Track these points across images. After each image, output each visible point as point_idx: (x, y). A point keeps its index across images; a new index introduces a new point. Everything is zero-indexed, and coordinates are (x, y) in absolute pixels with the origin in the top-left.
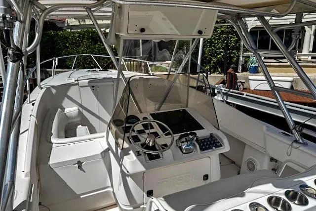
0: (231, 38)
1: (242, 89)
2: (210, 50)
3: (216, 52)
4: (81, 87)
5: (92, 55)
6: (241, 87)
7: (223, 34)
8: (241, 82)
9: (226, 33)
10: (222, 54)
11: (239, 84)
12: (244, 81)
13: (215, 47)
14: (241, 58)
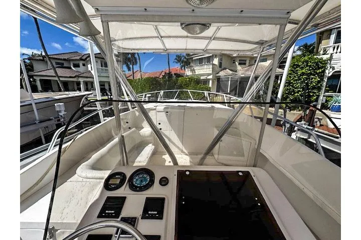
0: (311, 79)
1: (319, 125)
2: (287, 89)
3: (294, 91)
4: (158, 112)
5: (189, 91)
6: (318, 123)
7: (303, 75)
8: (318, 118)
9: (307, 74)
10: (300, 93)
11: (316, 120)
12: (321, 118)
13: (293, 86)
14: (321, 97)
